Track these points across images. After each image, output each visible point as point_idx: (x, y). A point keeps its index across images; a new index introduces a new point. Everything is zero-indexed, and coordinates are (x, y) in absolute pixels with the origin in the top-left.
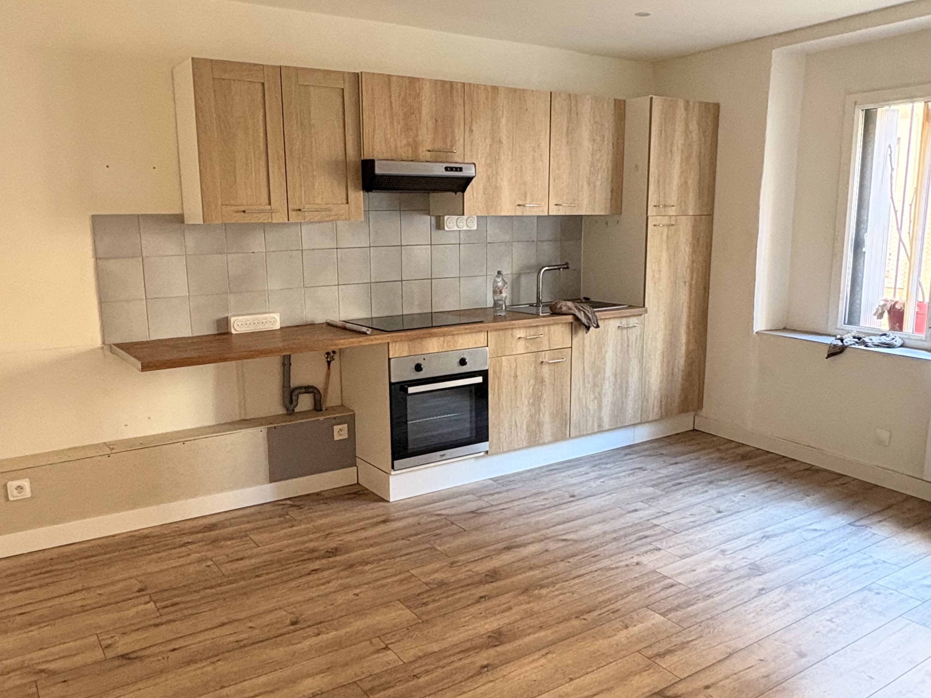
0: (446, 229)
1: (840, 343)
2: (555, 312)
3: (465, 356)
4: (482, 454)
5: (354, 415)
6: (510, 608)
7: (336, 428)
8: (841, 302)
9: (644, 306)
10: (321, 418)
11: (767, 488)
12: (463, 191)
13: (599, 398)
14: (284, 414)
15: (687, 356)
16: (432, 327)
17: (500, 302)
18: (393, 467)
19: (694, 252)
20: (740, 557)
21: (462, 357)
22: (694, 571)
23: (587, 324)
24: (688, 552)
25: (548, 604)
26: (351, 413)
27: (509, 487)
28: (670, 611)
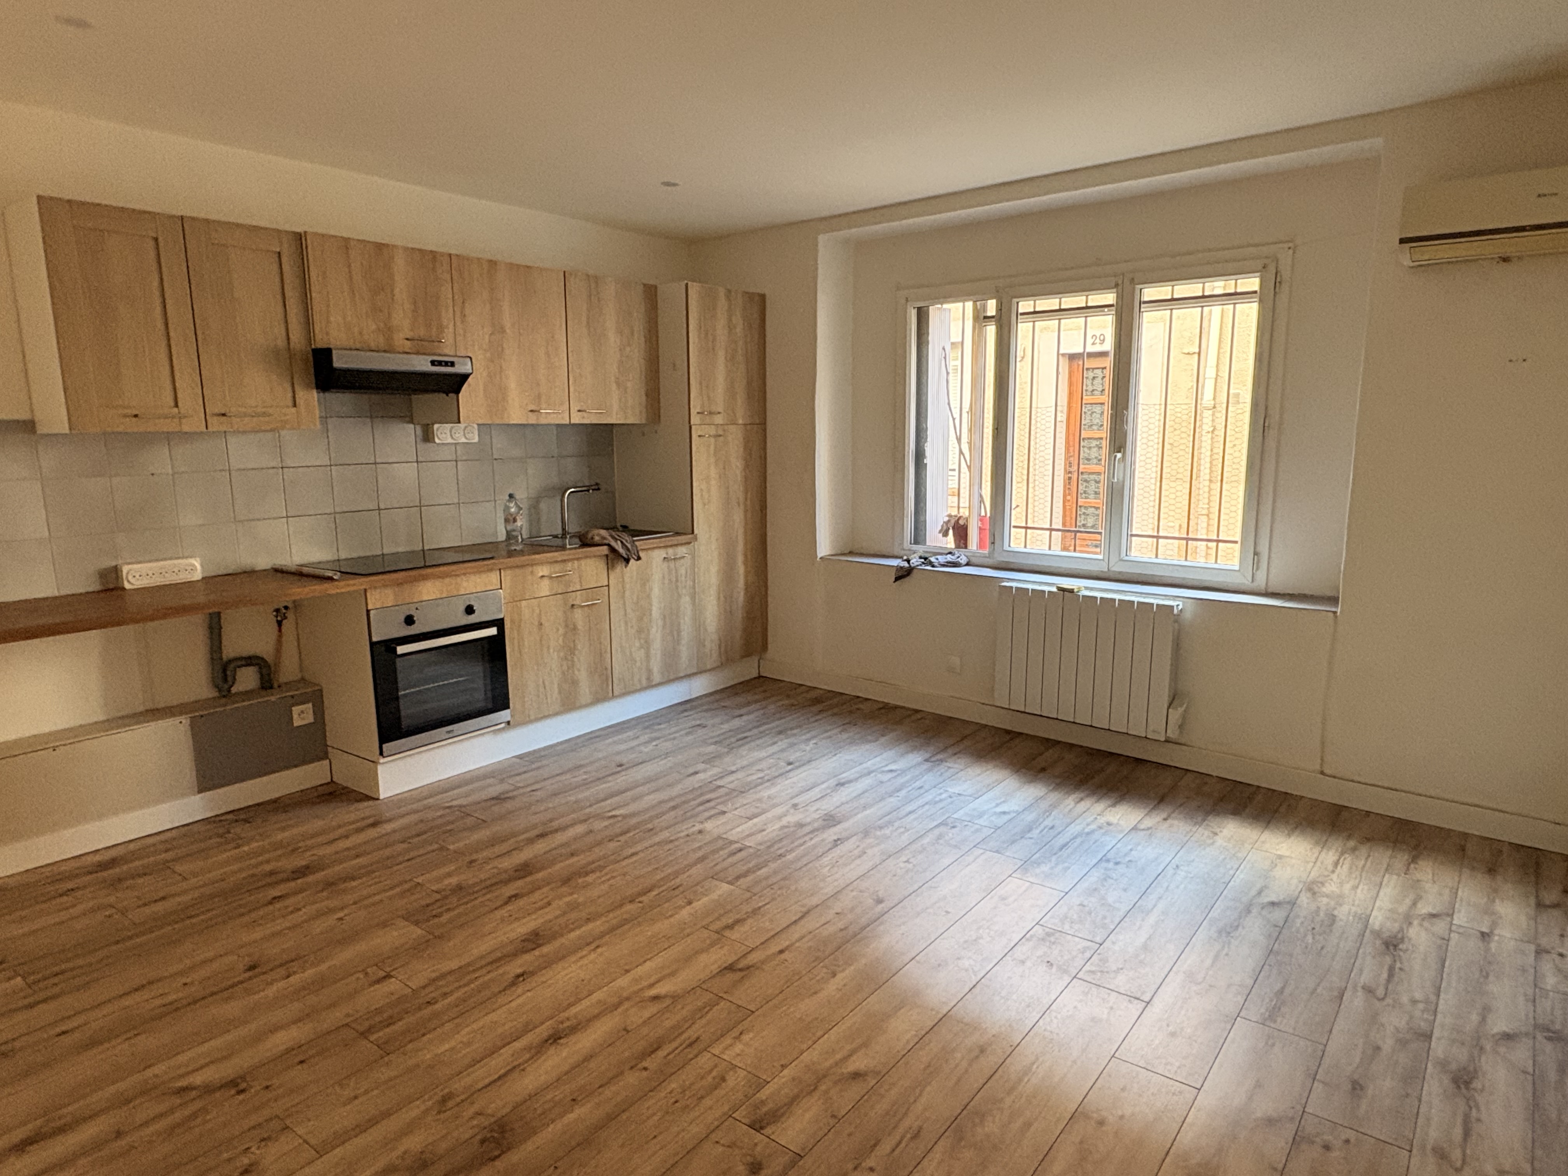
0: (437, 441)
1: (906, 564)
2: (585, 542)
3: (472, 603)
4: (503, 725)
5: (321, 691)
6: (549, 904)
7: (296, 710)
8: (905, 519)
9: (693, 532)
10: (273, 699)
11: (840, 732)
12: (457, 391)
13: (647, 645)
14: (214, 698)
15: (746, 589)
16: (425, 567)
17: (514, 533)
18: (381, 754)
19: (747, 466)
20: (814, 808)
21: (468, 603)
22: (764, 830)
23: (625, 556)
24: (756, 811)
25: (595, 892)
26: (317, 688)
27: (539, 764)
28: (738, 878)
